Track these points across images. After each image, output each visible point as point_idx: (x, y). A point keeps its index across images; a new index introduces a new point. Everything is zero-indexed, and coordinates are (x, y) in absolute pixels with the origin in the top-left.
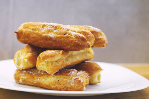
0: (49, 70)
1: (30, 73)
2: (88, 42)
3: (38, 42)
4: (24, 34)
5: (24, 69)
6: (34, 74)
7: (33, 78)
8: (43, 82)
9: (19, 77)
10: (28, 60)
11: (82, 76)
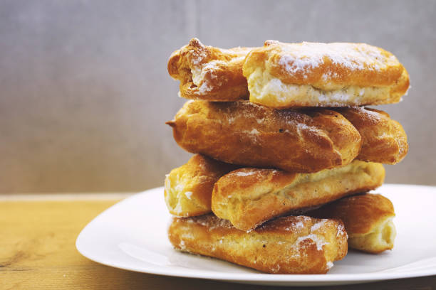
0: (237, 222)
1: (202, 226)
2: (336, 150)
3: (220, 150)
4: (190, 128)
5: (185, 217)
6: (211, 229)
7: (209, 239)
8: (230, 248)
9: (177, 236)
10: (194, 195)
11: (324, 235)
